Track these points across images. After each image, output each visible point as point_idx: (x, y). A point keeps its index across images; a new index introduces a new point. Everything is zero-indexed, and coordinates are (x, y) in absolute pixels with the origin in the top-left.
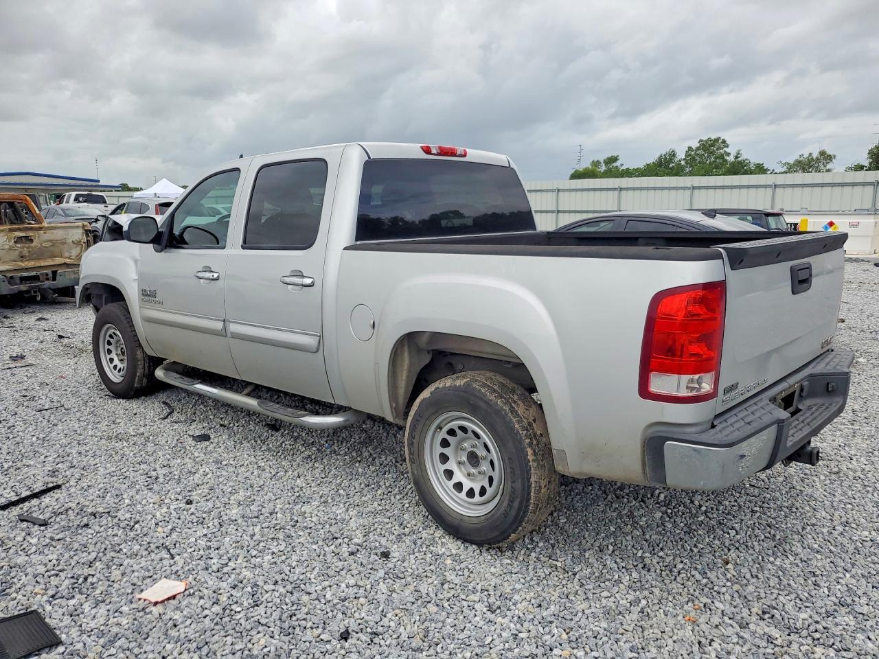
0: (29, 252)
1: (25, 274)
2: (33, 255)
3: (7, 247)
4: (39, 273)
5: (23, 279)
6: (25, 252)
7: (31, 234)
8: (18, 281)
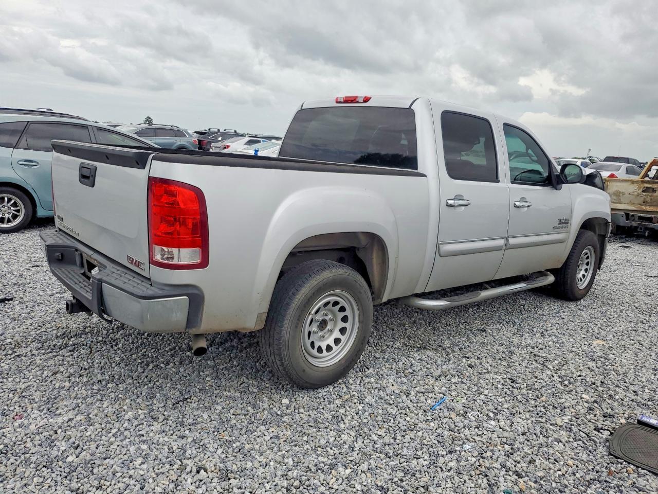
0: (651, 199)
1: (642, 215)
2: (654, 202)
3: (636, 193)
4: (653, 216)
5: (641, 218)
6: (648, 199)
7: (656, 186)
8: (637, 219)
